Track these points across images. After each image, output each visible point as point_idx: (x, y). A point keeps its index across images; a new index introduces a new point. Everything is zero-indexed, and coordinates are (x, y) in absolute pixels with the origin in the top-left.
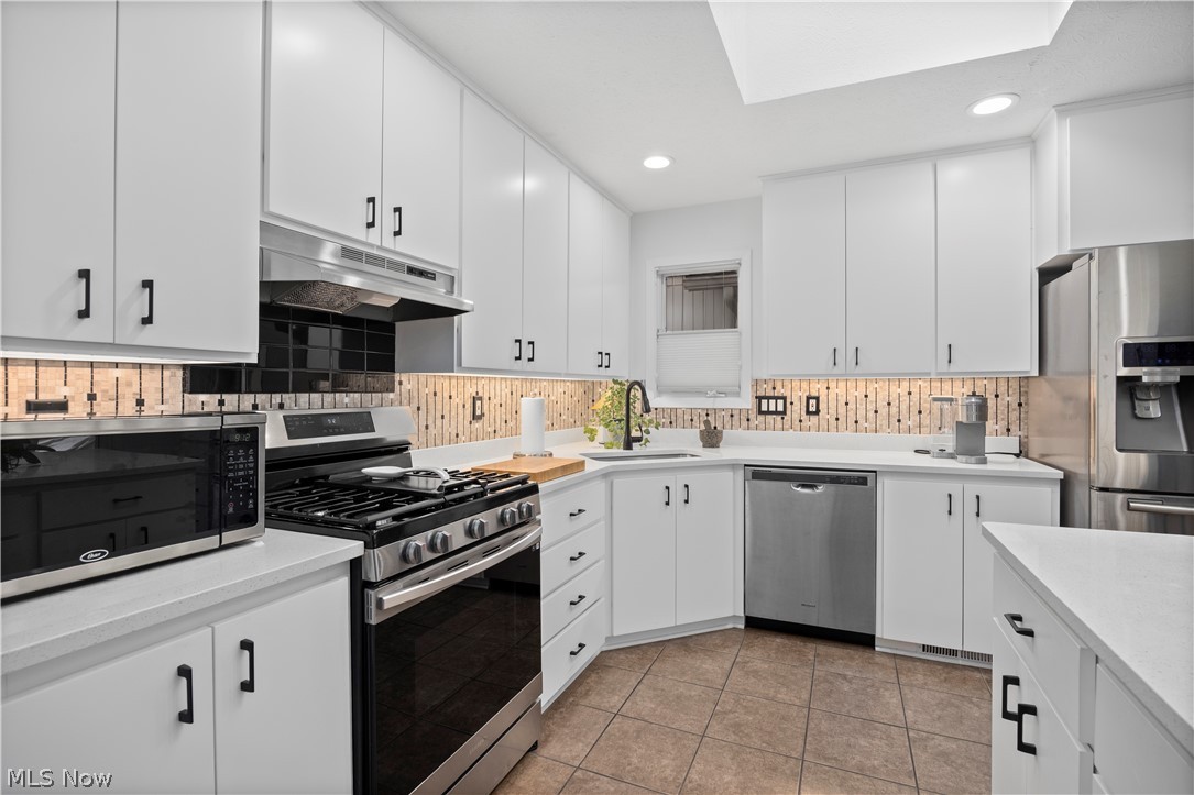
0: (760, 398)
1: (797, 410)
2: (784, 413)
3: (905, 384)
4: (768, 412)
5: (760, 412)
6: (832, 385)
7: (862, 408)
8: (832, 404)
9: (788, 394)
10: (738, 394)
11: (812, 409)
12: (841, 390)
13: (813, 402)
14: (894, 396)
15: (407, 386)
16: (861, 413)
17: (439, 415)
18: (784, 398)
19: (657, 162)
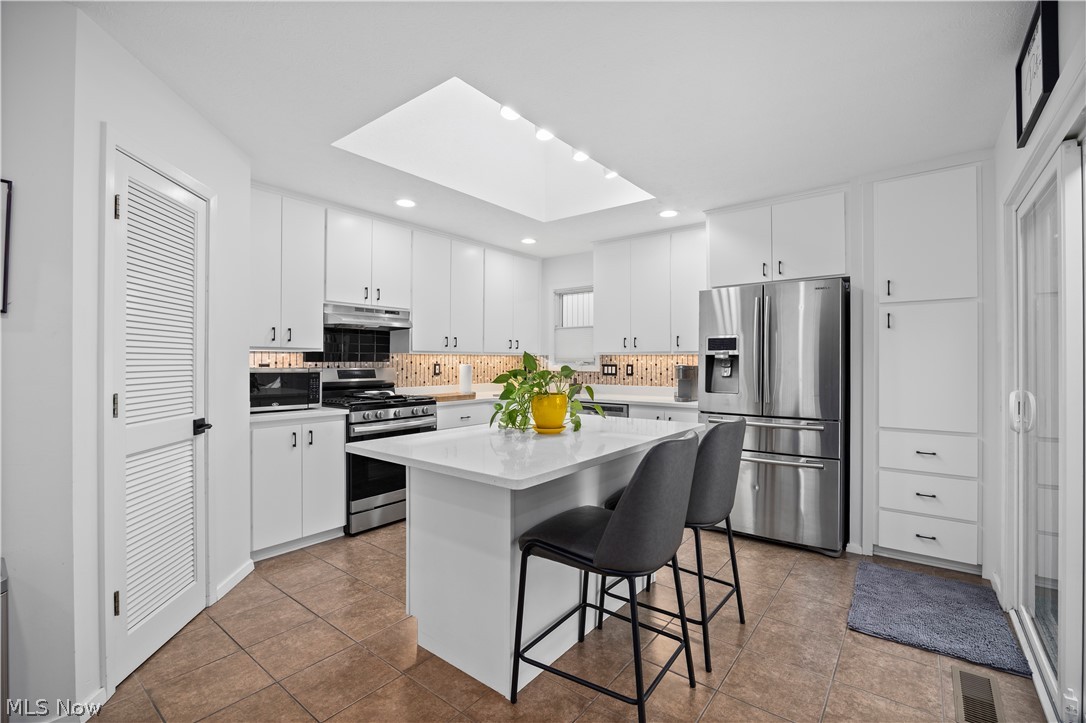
0: (604, 366)
1: (622, 372)
2: (616, 374)
3: (675, 358)
4: (608, 374)
5: (604, 374)
6: (639, 358)
7: (654, 372)
8: (640, 370)
9: (617, 363)
10: (593, 363)
11: (630, 372)
12: (644, 362)
13: (630, 368)
14: (670, 365)
15: (396, 359)
16: (654, 374)
17: (413, 372)
18: (616, 366)
19: (529, 241)
